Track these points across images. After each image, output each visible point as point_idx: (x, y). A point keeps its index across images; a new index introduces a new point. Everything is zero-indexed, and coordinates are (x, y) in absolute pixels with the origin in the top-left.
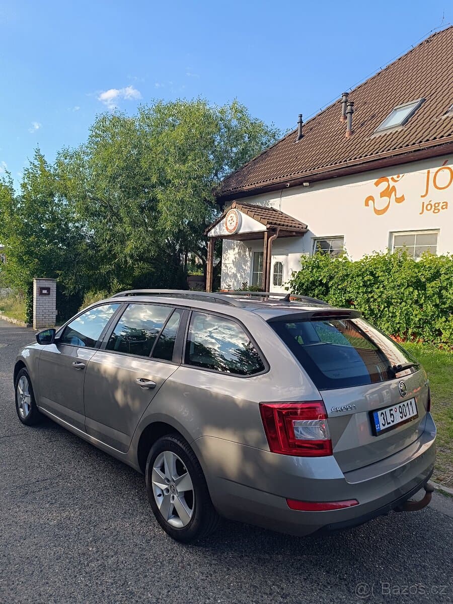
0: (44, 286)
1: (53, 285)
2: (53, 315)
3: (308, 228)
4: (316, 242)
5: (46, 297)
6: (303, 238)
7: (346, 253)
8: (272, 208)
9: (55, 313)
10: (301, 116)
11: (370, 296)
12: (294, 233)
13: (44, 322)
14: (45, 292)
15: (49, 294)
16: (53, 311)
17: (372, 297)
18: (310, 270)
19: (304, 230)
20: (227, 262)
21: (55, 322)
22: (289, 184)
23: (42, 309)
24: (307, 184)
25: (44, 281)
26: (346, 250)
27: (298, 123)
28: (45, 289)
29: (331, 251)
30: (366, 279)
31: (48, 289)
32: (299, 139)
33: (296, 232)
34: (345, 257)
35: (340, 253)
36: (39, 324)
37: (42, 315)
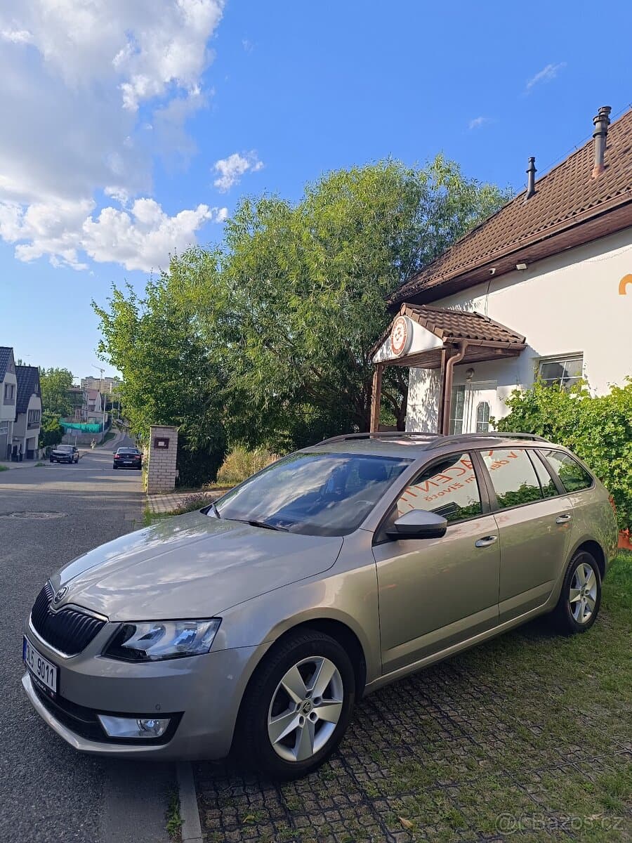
0: (161, 436)
1: (173, 435)
2: (172, 477)
3: (526, 342)
4: (541, 366)
5: (165, 451)
6: (519, 358)
7: (586, 383)
8: (475, 312)
9: (174, 474)
10: (533, 160)
11: (614, 464)
12: (499, 352)
13: (158, 486)
14: (161, 444)
15: (167, 447)
16: (171, 471)
17: (618, 466)
18: (520, 414)
19: (519, 345)
20: (415, 401)
21: (174, 486)
22: (494, 270)
23: (158, 467)
24: (523, 266)
25: (162, 429)
26: (586, 377)
27: (527, 172)
28: (161, 440)
29: (566, 381)
30: (607, 430)
31: (166, 441)
32: (528, 198)
33: (502, 349)
34: (585, 391)
35: (579, 383)
36: (151, 489)
37: (156, 477)
